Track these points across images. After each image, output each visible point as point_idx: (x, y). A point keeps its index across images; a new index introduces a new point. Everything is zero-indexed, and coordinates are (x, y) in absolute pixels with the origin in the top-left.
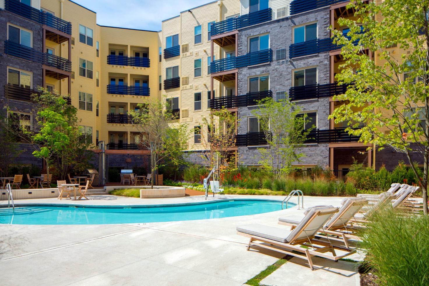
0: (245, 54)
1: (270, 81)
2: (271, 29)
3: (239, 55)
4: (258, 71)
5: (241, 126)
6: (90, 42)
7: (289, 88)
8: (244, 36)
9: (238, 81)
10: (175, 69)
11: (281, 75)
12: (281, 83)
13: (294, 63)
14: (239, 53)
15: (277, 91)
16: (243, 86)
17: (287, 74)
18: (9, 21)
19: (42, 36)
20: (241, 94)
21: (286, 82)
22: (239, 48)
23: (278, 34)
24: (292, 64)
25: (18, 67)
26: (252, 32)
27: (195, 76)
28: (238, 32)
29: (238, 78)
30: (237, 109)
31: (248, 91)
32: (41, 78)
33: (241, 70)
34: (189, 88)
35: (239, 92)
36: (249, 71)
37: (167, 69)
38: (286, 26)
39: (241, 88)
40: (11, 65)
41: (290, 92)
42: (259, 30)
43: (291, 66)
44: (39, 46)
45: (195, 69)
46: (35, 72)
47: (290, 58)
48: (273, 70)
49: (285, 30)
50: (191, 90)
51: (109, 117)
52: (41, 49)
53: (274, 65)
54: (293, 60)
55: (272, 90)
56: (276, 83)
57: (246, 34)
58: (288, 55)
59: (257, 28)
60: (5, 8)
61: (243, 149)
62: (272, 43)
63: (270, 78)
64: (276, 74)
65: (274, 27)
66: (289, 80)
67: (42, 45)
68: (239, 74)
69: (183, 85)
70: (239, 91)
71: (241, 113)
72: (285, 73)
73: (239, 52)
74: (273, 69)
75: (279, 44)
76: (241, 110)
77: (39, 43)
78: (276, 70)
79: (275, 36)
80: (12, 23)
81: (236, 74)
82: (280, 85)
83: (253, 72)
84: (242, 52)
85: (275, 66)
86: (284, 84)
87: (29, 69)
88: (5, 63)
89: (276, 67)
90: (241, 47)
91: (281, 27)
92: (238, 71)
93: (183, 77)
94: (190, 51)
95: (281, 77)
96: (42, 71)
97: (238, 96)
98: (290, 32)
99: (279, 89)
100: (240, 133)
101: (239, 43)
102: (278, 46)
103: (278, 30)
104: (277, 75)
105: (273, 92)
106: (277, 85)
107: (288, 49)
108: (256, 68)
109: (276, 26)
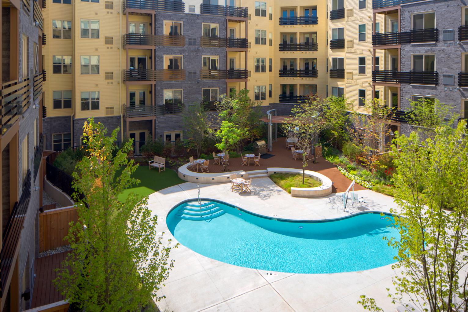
0: (408, 31)
1: (436, 62)
2: (437, 8)
3: (401, 31)
4: (422, 50)
5: (404, 103)
6: (264, 13)
7: (458, 72)
8: (407, 12)
9: (401, 57)
10: (341, 30)
11: (448, 57)
12: (448, 66)
13: (465, 46)
14: (401, 29)
15: (444, 73)
16: (406, 63)
17: (456, 57)
18: (203, 22)
19: (225, 25)
20: (404, 71)
21: (455, 65)
22: (401, 24)
23: (444, 14)
24: (461, 46)
25: (209, 54)
26: (416, 9)
27: (360, 40)
28: (401, 8)
29: (400, 54)
30: (400, 85)
31: (412, 68)
32: (225, 58)
33: (404, 46)
34: (354, 52)
35: (402, 69)
36: (412, 49)
37: (333, 30)
38: (455, 6)
39: (404, 64)
40: (204, 54)
41: (459, 77)
42: (423, 7)
43: (460, 48)
44: (224, 34)
45: (360, 34)
46: (221, 55)
47: (460, 39)
48: (440, 51)
49: (454, 10)
50: (356, 54)
51: (281, 72)
52: (225, 35)
53: (441, 45)
54: (462, 42)
55: (438, 71)
56: (442, 64)
57: (409, 10)
58: (457, 36)
59: (421, 6)
60: (201, 13)
61: (406, 127)
62: (438, 22)
63: (436, 59)
64: (442, 55)
65: (441, 6)
66: (458, 63)
67: (225, 32)
68: (402, 50)
69: (347, 48)
70: (401, 67)
71: (404, 89)
72: (454, 56)
73: (402, 27)
74: (439, 49)
75: (446, 24)
76: (404, 86)
77: (224, 31)
78: (443, 51)
79: (442, 15)
80: (205, 22)
81: (399, 50)
82: (448, 67)
83: (417, 50)
84: (406, 28)
85: (441, 47)
86: (451, 67)
87: (217, 54)
88: (201, 54)
89: (443, 48)
90: (404, 23)
91: (449, 6)
92: (401, 47)
93: (348, 40)
94: (355, 16)
95: (448, 59)
96: (225, 53)
97: (400, 72)
98: (459, 13)
99: (446, 72)
100: (403, 110)
101: (401, 19)
102: (446, 26)
103: (445, 9)
104: (444, 56)
105: (440, 74)
106: (444, 67)
107: (457, 30)
108: (420, 47)
109: (443, 5)
